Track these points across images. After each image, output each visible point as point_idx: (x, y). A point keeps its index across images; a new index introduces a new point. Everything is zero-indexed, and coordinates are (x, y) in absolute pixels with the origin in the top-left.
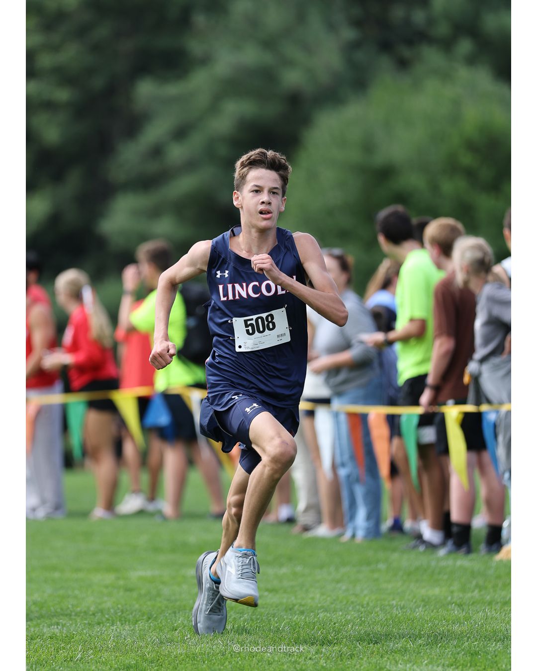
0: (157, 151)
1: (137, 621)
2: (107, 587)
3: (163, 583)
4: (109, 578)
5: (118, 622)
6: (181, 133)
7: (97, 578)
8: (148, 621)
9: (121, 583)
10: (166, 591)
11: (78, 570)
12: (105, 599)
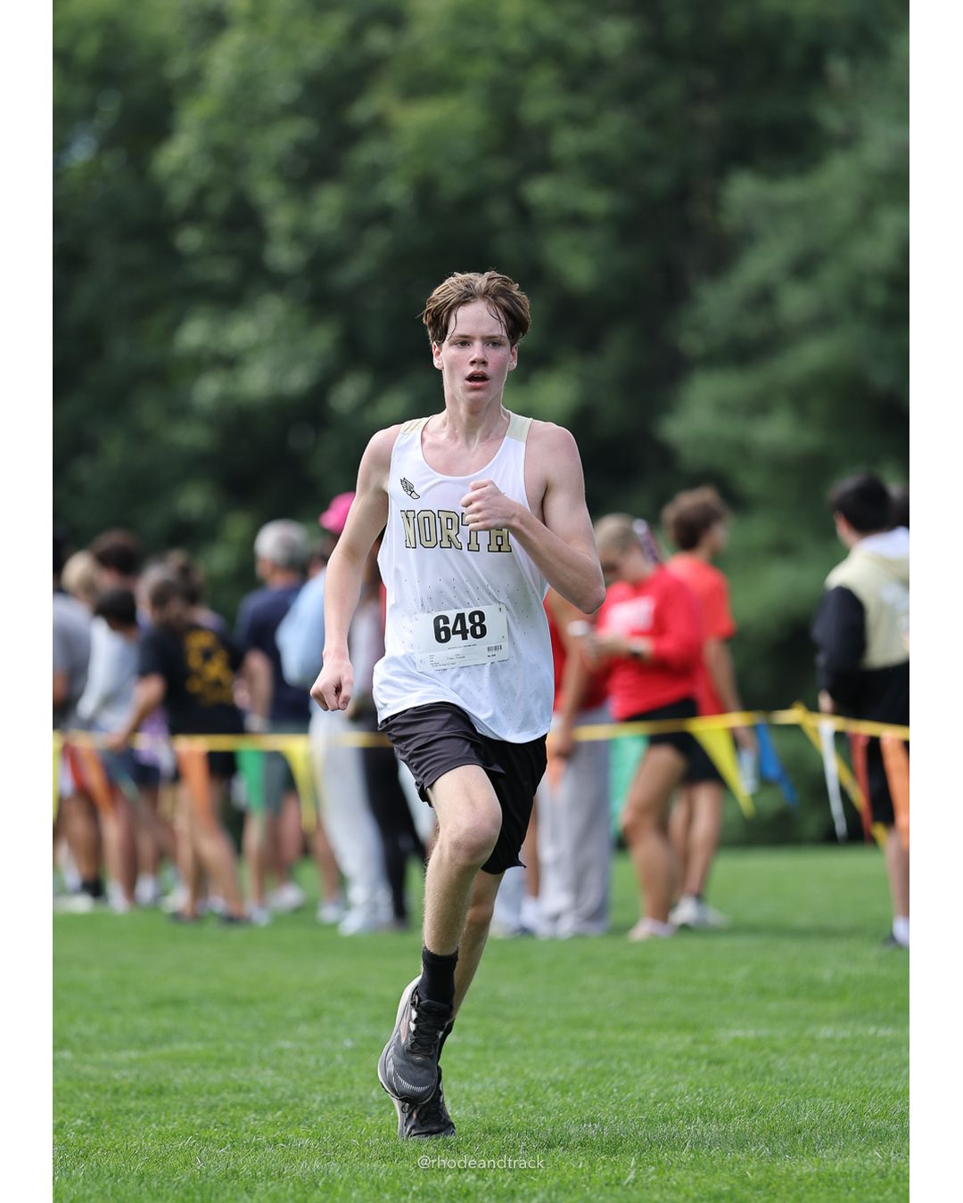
0: (764, 298)
1: (731, 1116)
2: (678, 1057)
3: (775, 1050)
4: (683, 1041)
5: (698, 1118)
6: (804, 268)
7: (660, 1041)
8: (750, 1117)
9: (703, 1049)
10: (781, 1064)
11: (627, 1027)
12: (676, 1077)
